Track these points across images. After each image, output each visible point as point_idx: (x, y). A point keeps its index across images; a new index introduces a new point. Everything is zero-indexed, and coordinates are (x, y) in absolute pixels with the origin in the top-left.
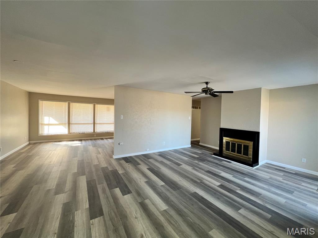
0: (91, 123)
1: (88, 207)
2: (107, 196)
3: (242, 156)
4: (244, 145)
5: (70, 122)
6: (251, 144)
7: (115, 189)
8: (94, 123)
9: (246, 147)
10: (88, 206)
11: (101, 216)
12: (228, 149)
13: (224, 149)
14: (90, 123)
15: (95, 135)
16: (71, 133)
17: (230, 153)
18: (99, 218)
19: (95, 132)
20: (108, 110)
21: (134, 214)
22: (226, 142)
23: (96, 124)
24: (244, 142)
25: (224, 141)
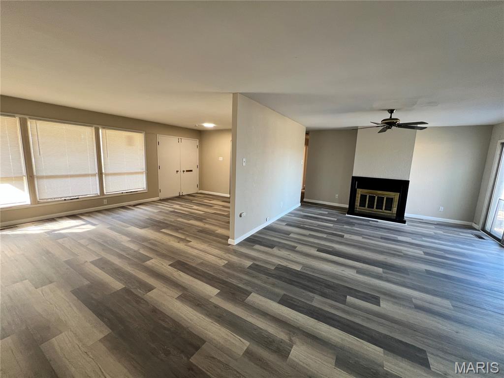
0: (94, 173)
3: (384, 212)
4: (387, 198)
5: (35, 174)
6: (396, 196)
8: (100, 174)
9: (390, 201)
12: (362, 204)
13: (358, 203)
14: (90, 172)
15: (105, 201)
16: (39, 203)
17: (366, 209)
19: (104, 195)
20: (130, 142)
22: (361, 195)
23: (104, 175)
24: (387, 194)
25: (358, 194)
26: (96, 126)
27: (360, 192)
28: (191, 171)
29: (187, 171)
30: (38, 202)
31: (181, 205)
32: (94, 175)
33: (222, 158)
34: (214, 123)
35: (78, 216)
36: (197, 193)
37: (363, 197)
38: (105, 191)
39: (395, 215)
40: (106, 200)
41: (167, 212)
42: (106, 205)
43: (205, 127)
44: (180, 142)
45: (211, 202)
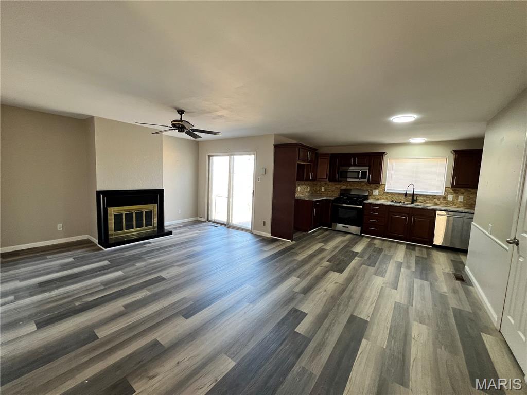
1: (363, 339)
2: (325, 334)
4: (145, 212)
6: (154, 208)
7: (302, 333)
9: (149, 214)
10: (364, 342)
11: (354, 316)
12: (118, 227)
13: (112, 227)
17: (124, 233)
18: (359, 316)
21: (323, 293)
22: (114, 215)
24: (145, 208)
25: (111, 215)
27: (113, 211)
37: (118, 218)
39: (156, 229)
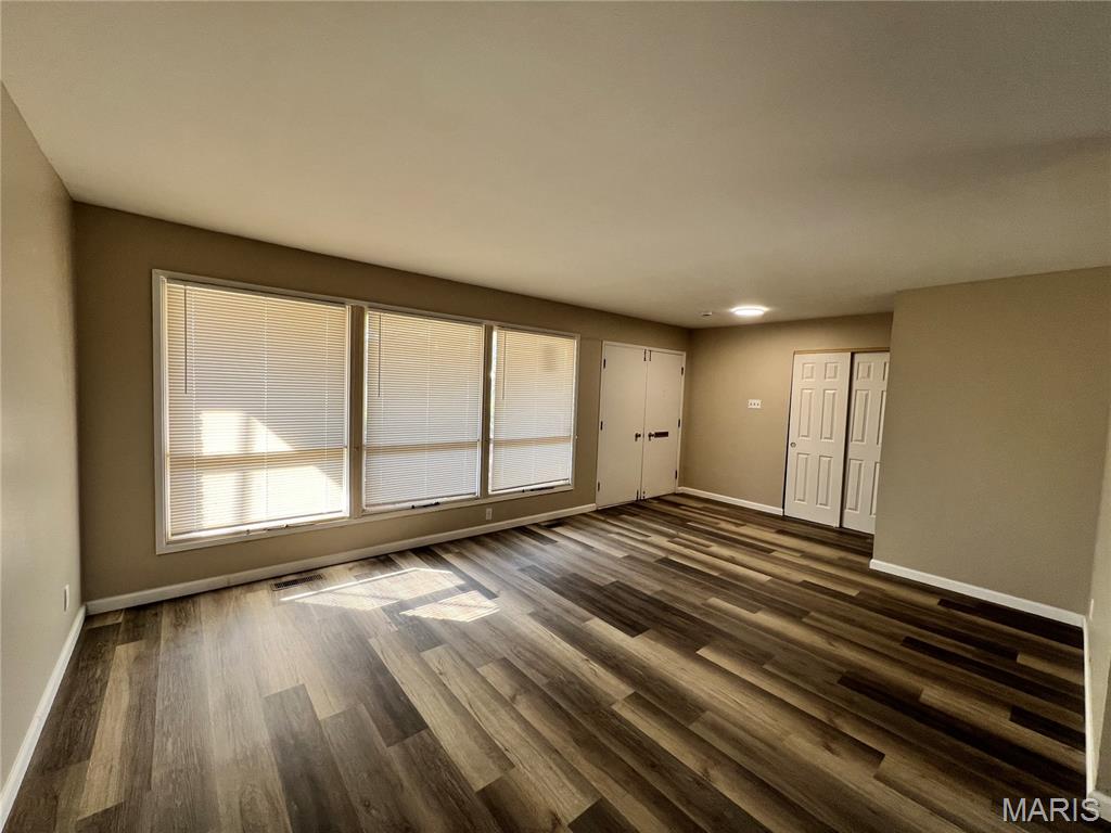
0: (473, 439)
5: (365, 441)
8: (486, 442)
14: (467, 438)
19: (487, 495)
20: (549, 362)
23: (491, 446)
26: (488, 322)
28: (665, 434)
29: (658, 435)
30: (364, 510)
31: (671, 537)
32: (472, 445)
33: (759, 402)
34: (767, 305)
35: (433, 549)
36: (675, 494)
38: (490, 488)
40: (491, 510)
41: (652, 560)
42: (488, 522)
43: (737, 317)
44: (647, 358)
45: (742, 530)
